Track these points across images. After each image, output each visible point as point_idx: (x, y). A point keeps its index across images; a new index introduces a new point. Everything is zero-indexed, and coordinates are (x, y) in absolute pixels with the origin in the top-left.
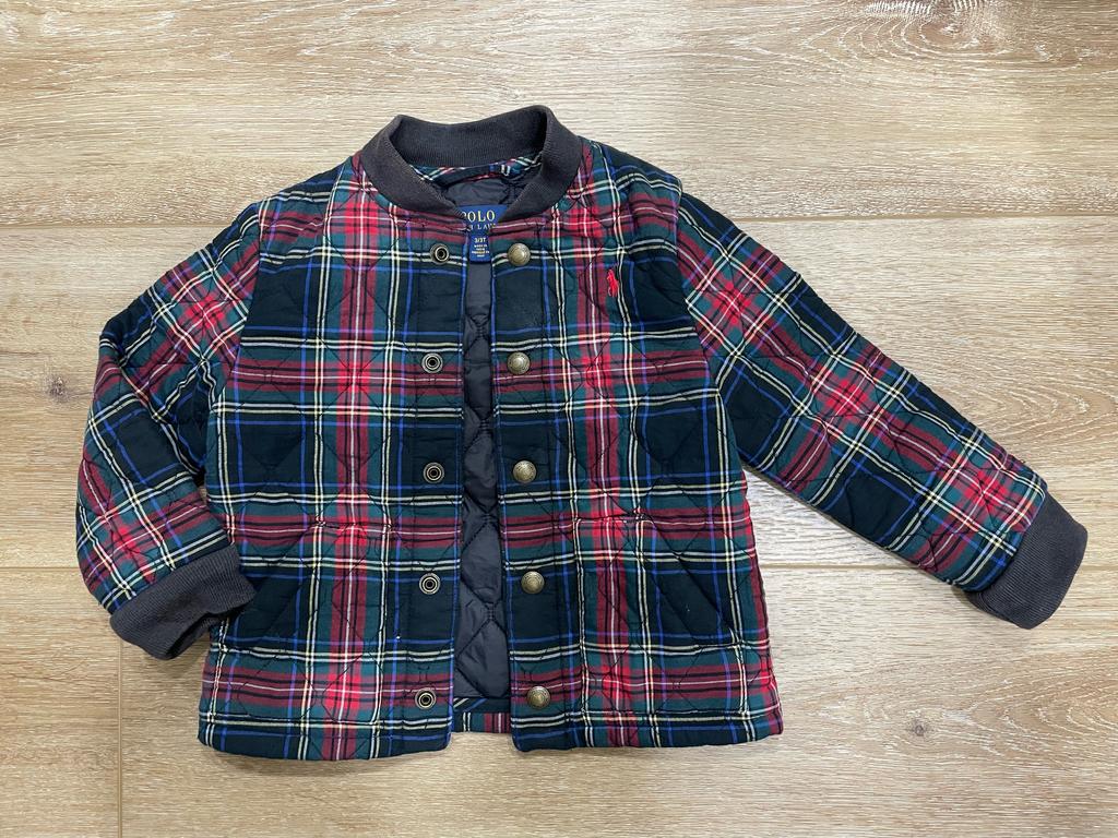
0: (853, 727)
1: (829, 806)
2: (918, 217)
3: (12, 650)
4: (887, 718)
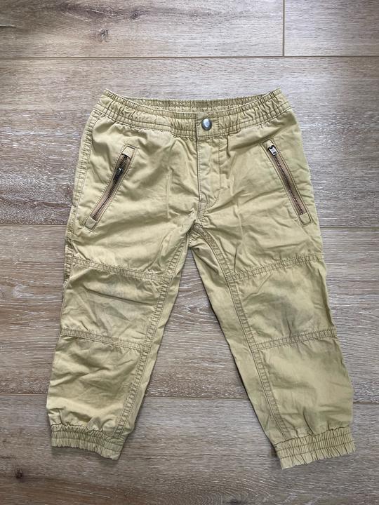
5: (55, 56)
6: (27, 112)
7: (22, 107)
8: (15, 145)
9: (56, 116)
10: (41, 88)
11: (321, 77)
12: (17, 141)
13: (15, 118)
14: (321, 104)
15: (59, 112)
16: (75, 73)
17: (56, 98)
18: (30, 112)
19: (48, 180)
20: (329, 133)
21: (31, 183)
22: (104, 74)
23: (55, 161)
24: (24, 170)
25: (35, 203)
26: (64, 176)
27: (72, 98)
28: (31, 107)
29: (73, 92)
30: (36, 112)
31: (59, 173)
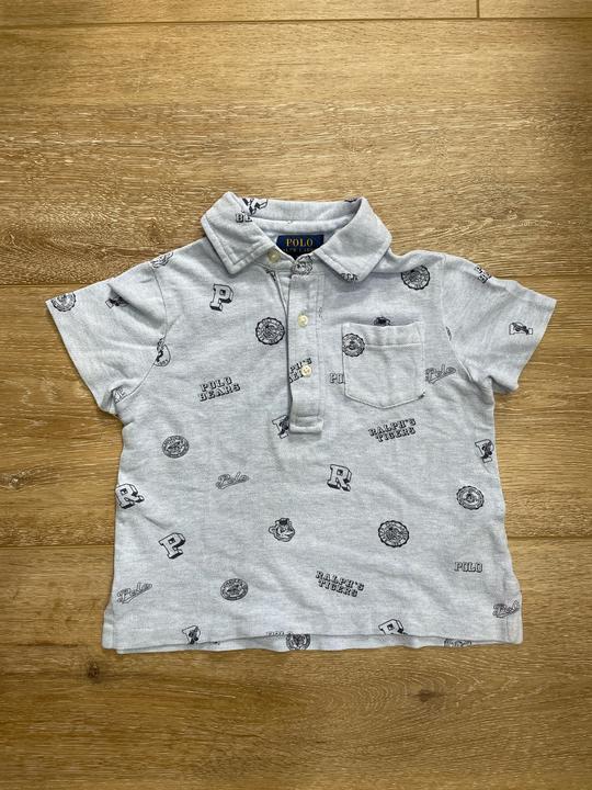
5: (128, 20)
6: (86, 109)
7: (76, 101)
8: (69, 161)
9: (131, 114)
10: (107, 70)
11: (536, 50)
12: (72, 154)
13: (67, 118)
14: (537, 89)
15: (135, 107)
16: (159, 47)
17: (130, 85)
18: (90, 108)
19: (123, 214)
20: (551, 133)
21: (95, 219)
22: (204, 48)
23: (132, 184)
24: (83, 199)
25: (103, 250)
26: (147, 208)
27: (155, 86)
28: (91, 101)
29: (157, 76)
30: (100, 108)
31: (139, 202)
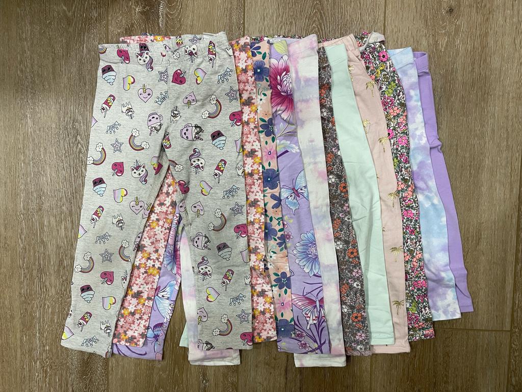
0: (449, 37)
1: (480, 48)
2: (245, 8)
3: (404, 370)
4: (445, 24)
